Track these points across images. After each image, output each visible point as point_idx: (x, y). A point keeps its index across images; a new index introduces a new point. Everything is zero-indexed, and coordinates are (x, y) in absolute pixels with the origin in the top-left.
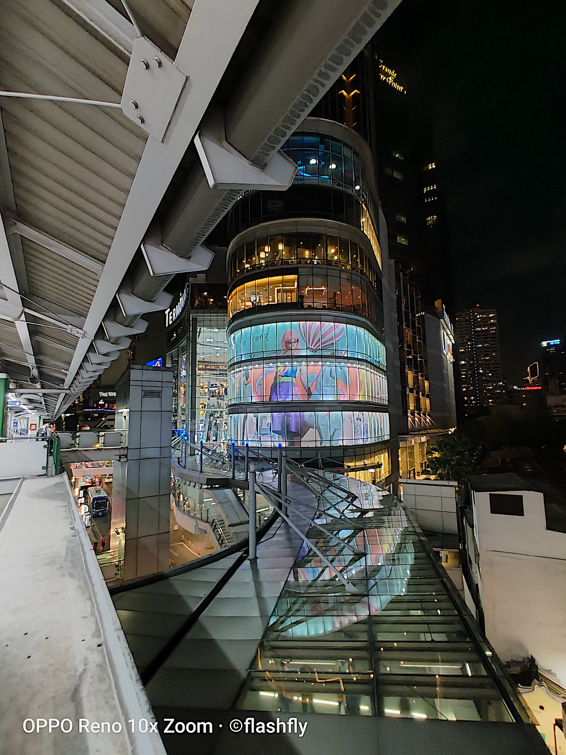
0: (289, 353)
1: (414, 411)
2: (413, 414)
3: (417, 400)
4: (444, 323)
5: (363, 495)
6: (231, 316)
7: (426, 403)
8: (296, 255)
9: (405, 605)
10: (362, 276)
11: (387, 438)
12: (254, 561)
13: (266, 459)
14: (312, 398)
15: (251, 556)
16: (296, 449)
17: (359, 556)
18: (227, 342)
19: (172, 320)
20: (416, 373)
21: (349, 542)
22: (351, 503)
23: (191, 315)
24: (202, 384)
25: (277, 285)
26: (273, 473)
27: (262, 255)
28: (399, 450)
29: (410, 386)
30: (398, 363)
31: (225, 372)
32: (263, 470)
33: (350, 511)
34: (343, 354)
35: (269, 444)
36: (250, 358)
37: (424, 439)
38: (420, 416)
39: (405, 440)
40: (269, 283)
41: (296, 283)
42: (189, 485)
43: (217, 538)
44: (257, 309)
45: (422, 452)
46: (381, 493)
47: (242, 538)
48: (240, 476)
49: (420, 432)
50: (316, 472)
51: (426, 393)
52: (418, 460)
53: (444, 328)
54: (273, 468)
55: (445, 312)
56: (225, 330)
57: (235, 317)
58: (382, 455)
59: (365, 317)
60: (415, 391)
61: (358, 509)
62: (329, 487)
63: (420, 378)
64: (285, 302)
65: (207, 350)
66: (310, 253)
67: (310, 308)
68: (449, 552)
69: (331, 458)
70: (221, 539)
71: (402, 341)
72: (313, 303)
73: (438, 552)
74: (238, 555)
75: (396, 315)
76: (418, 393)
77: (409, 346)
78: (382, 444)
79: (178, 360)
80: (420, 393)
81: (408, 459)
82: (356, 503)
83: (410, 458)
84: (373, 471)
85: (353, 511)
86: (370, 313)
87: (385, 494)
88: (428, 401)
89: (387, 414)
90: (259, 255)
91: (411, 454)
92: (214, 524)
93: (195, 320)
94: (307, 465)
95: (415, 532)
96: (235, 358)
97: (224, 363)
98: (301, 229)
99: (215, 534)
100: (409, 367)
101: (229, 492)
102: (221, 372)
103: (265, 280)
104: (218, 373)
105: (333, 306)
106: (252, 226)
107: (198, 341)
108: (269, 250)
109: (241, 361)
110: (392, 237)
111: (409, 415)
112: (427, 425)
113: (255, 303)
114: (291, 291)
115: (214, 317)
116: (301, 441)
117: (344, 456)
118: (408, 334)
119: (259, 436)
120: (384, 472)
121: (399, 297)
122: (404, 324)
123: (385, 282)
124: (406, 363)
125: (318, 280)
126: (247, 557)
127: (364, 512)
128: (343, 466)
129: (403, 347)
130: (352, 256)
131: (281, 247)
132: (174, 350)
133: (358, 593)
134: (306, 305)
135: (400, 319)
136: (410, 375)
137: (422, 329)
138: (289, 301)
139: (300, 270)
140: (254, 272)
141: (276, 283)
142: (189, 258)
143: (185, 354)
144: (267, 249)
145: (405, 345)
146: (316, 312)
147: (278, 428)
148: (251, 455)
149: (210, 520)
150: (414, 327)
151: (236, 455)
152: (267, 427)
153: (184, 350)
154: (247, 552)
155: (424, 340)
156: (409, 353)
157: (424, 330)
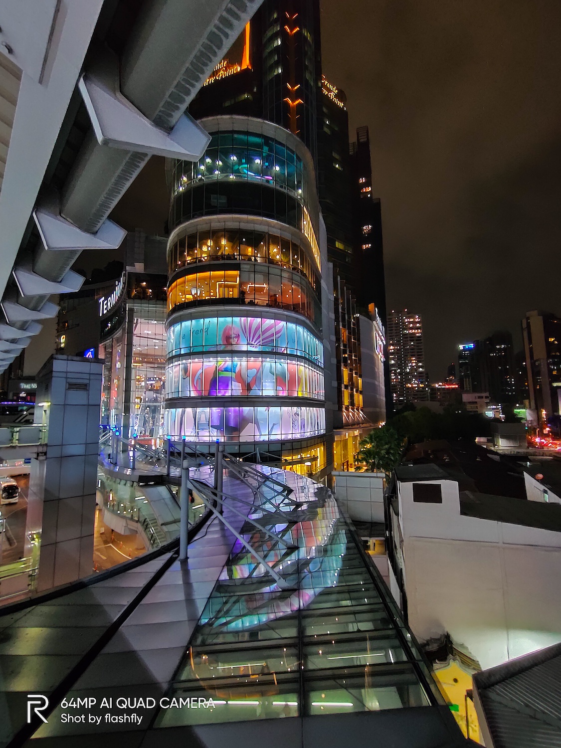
0: (229, 348)
1: (348, 406)
2: (347, 409)
3: (352, 396)
4: (376, 325)
5: (300, 488)
6: (171, 308)
7: (359, 399)
8: (238, 252)
9: (334, 597)
10: (302, 276)
11: (322, 432)
12: (185, 562)
13: (203, 455)
14: (252, 393)
15: (182, 556)
16: (235, 444)
17: (292, 549)
18: (166, 335)
19: (106, 309)
20: (351, 370)
21: (283, 536)
22: (287, 497)
23: (127, 304)
24: (138, 377)
25: (219, 280)
26: (210, 468)
27: (205, 249)
28: (335, 444)
29: (345, 383)
30: (334, 361)
31: (163, 366)
32: (200, 465)
33: (285, 505)
34: (283, 350)
35: (207, 439)
36: (189, 352)
37: (357, 433)
38: (354, 411)
39: (340, 434)
40: (210, 278)
41: (238, 278)
42: (119, 483)
43: (148, 537)
44: (197, 303)
45: (355, 445)
46: (316, 486)
47: (174, 537)
48: (175, 472)
49: (353, 427)
50: (254, 467)
51: (360, 389)
52: (351, 453)
53: (376, 330)
54: (211, 463)
55: (377, 315)
56: (164, 322)
57: (174, 310)
58: (318, 449)
59: (304, 315)
60: (349, 388)
61: (293, 503)
62: (265, 481)
63: (354, 375)
64: (226, 297)
65: (144, 341)
66: (252, 250)
67: (252, 303)
68: (376, 540)
69: (269, 452)
70: (153, 539)
71: (338, 340)
72: (255, 299)
73: (367, 542)
74: (167, 556)
75: (333, 316)
76: (352, 390)
77: (345, 346)
78: (318, 438)
79: (112, 352)
80: (355, 390)
81: (343, 452)
82: (292, 496)
83: (343, 451)
84: (309, 464)
85: (287, 505)
86: (309, 313)
87: (320, 486)
88: (361, 397)
89: (324, 409)
90: (201, 248)
91: (345, 447)
92: (145, 524)
93: (131, 311)
94: (245, 460)
95: (345, 522)
96: (174, 351)
97: (162, 356)
98: (244, 226)
99: (147, 534)
100: (344, 365)
101: (162, 490)
102: (159, 365)
103: (207, 274)
104: (156, 365)
105: (274, 303)
106: (194, 217)
107: (135, 332)
108: (212, 245)
109: (180, 354)
110: (331, 242)
111: (344, 410)
112: (360, 419)
113: (195, 296)
114: (233, 287)
115: (151, 307)
116: (239, 436)
117: (282, 450)
118: (344, 333)
119: (197, 431)
120: (320, 464)
121: (336, 299)
122: (341, 324)
123: (323, 284)
124: (342, 361)
125: (259, 277)
126: (178, 557)
127: (299, 505)
128: (280, 460)
129: (339, 346)
130: (293, 256)
131: (224, 242)
132: (108, 341)
133: (290, 588)
134: (247, 300)
135: (337, 319)
136: (345, 372)
137: (356, 329)
138: (231, 297)
139: (242, 266)
140: (194, 265)
141: (218, 278)
142: (95, 233)
143: (120, 345)
144: (209, 243)
145: (342, 345)
146: (257, 309)
147: (216, 422)
148: (188, 450)
149: (142, 519)
150: (349, 328)
151: (171, 450)
152: (205, 422)
153: (119, 340)
154: (178, 552)
155: (359, 340)
156: (345, 352)
157: (359, 330)
